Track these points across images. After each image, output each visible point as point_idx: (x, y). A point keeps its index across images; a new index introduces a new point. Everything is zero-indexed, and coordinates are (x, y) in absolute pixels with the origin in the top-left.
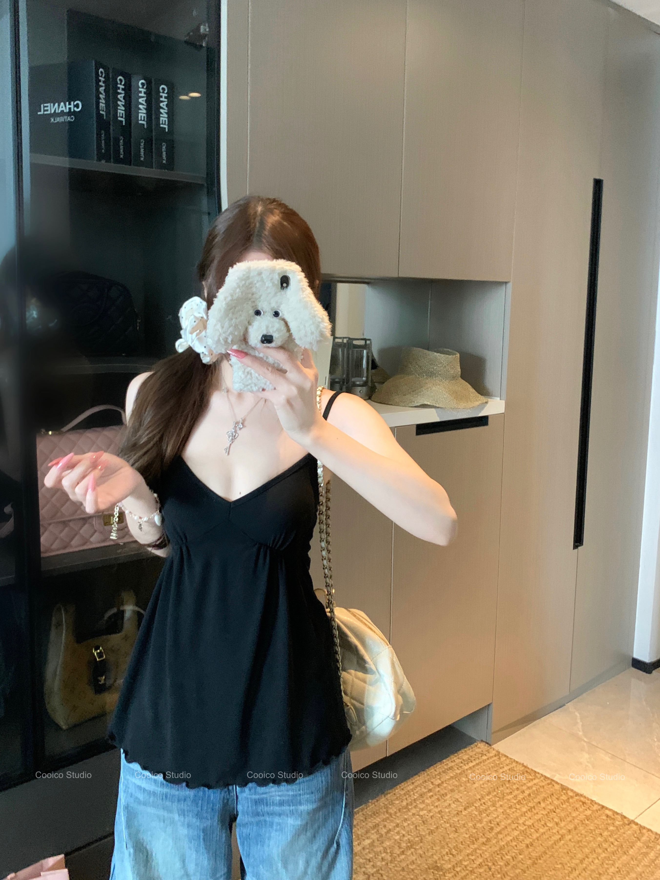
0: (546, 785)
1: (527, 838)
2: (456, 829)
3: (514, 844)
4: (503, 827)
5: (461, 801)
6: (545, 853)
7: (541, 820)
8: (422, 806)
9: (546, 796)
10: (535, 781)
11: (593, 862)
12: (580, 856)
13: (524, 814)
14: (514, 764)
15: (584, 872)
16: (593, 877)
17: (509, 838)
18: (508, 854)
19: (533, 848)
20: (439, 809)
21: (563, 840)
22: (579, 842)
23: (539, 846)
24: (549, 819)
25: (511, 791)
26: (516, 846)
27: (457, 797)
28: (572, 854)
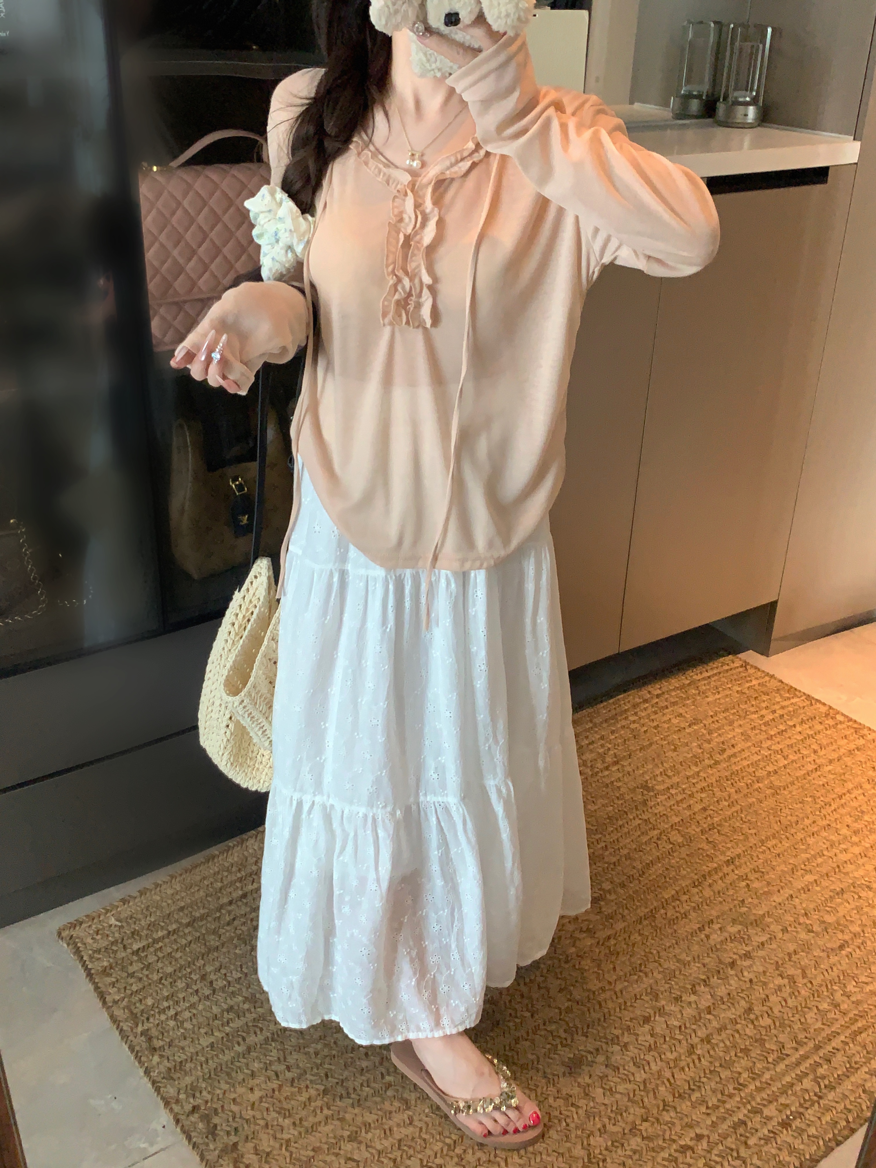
0: (808, 705)
1: (771, 765)
2: (676, 748)
3: (751, 770)
4: (739, 750)
5: (688, 716)
6: (792, 783)
7: (794, 745)
8: (632, 718)
9: (805, 718)
10: (793, 701)
11: (856, 798)
12: (839, 790)
13: (770, 738)
14: (767, 678)
16: (852, 814)
17: (745, 763)
18: (742, 781)
19: (776, 776)
20: (655, 724)
21: (820, 771)
23: (785, 775)
24: (805, 745)
25: (757, 709)
26: (754, 772)
27: (681, 711)
28: (829, 788)
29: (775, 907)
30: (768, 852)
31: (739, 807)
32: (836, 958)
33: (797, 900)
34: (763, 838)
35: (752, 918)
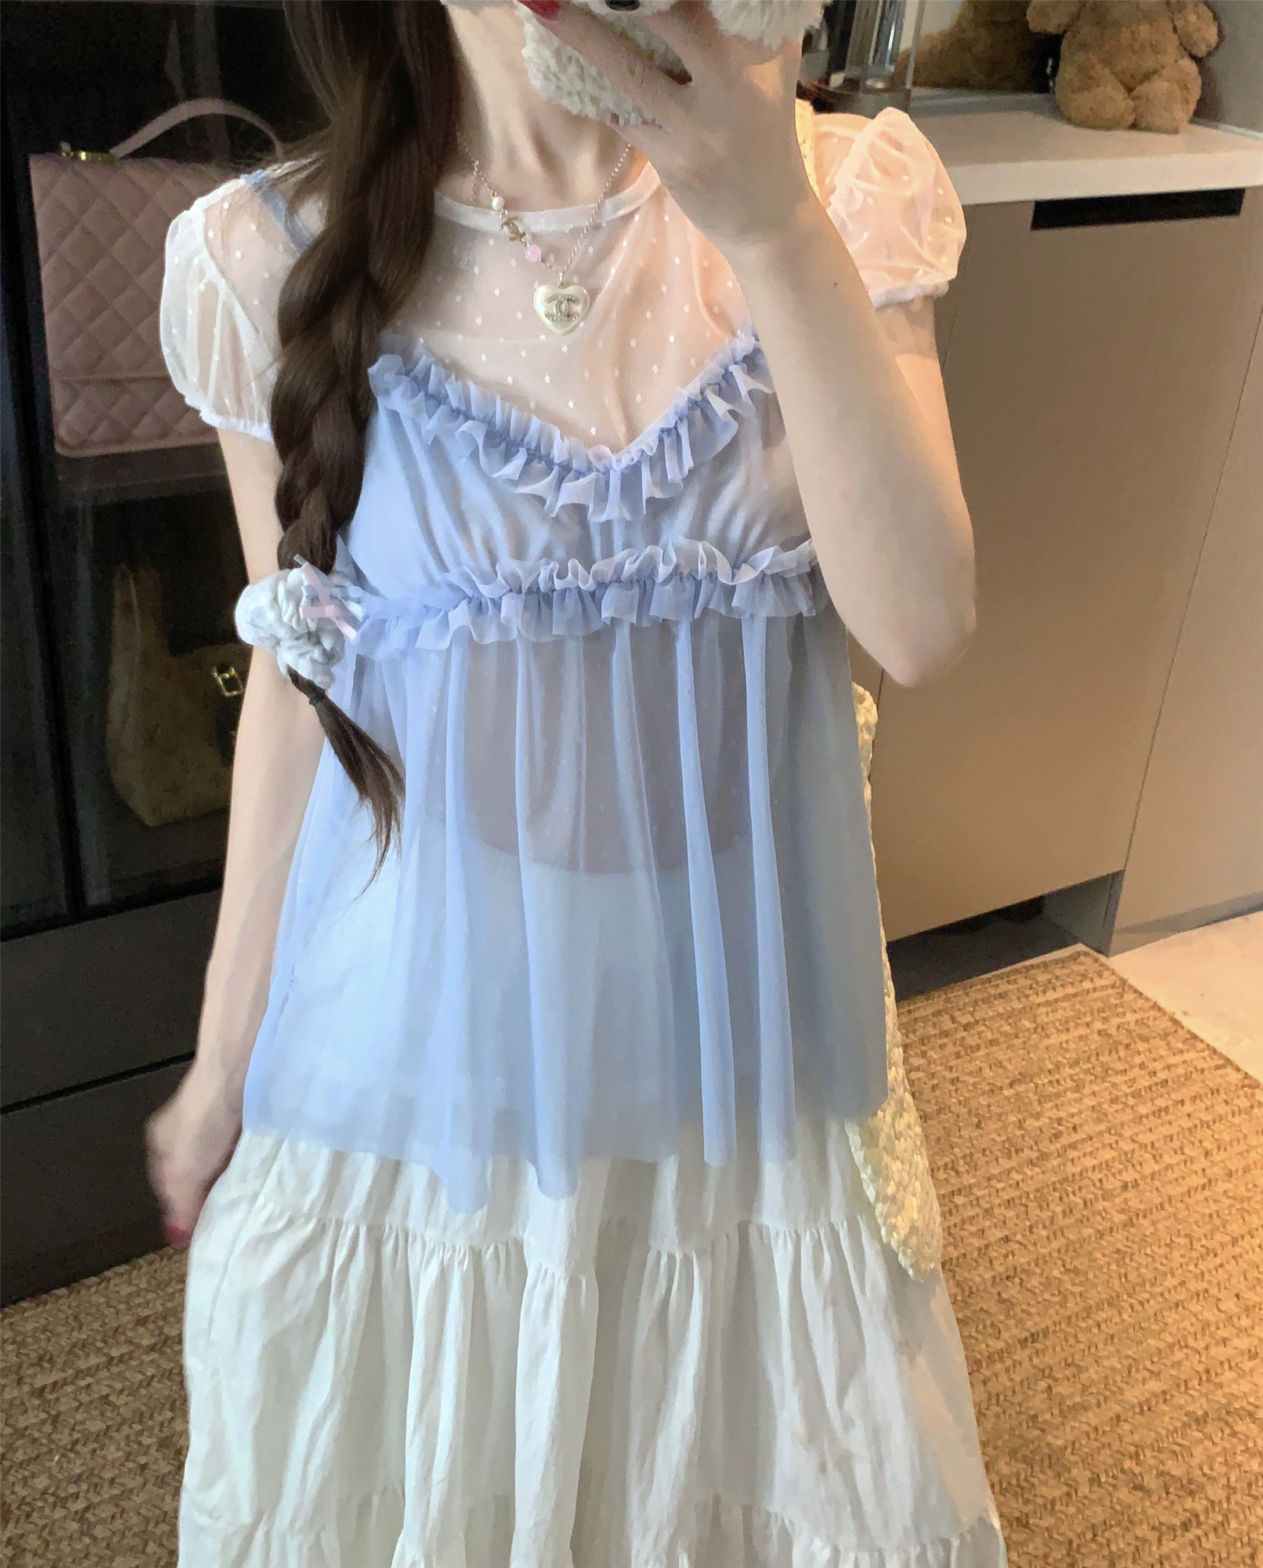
0: (1210, 1068)
1: (1130, 1169)
2: (979, 1122)
3: (1096, 1175)
4: (1084, 1136)
5: (1010, 1067)
7: (1175, 1138)
9: (1202, 1091)
10: (1187, 1056)
12: (1235, 1228)
13: (1138, 1119)
14: (1153, 1013)
15: (1233, 1262)
16: (1249, 1276)
17: (1089, 1162)
18: (1077, 1192)
19: (1135, 1192)
20: (954, 1075)
21: (1210, 1190)
22: (1242, 1200)
23: (1151, 1192)
24: (1192, 1139)
25: (1127, 1067)
26: (1100, 1180)
27: (1001, 1056)
28: (1217, 1222)
29: (1088, 1434)
30: (1095, 1330)
31: (1064, 1241)
32: (1173, 1545)
33: (1127, 1427)
34: (1092, 1303)
35: (1046, 1450)
